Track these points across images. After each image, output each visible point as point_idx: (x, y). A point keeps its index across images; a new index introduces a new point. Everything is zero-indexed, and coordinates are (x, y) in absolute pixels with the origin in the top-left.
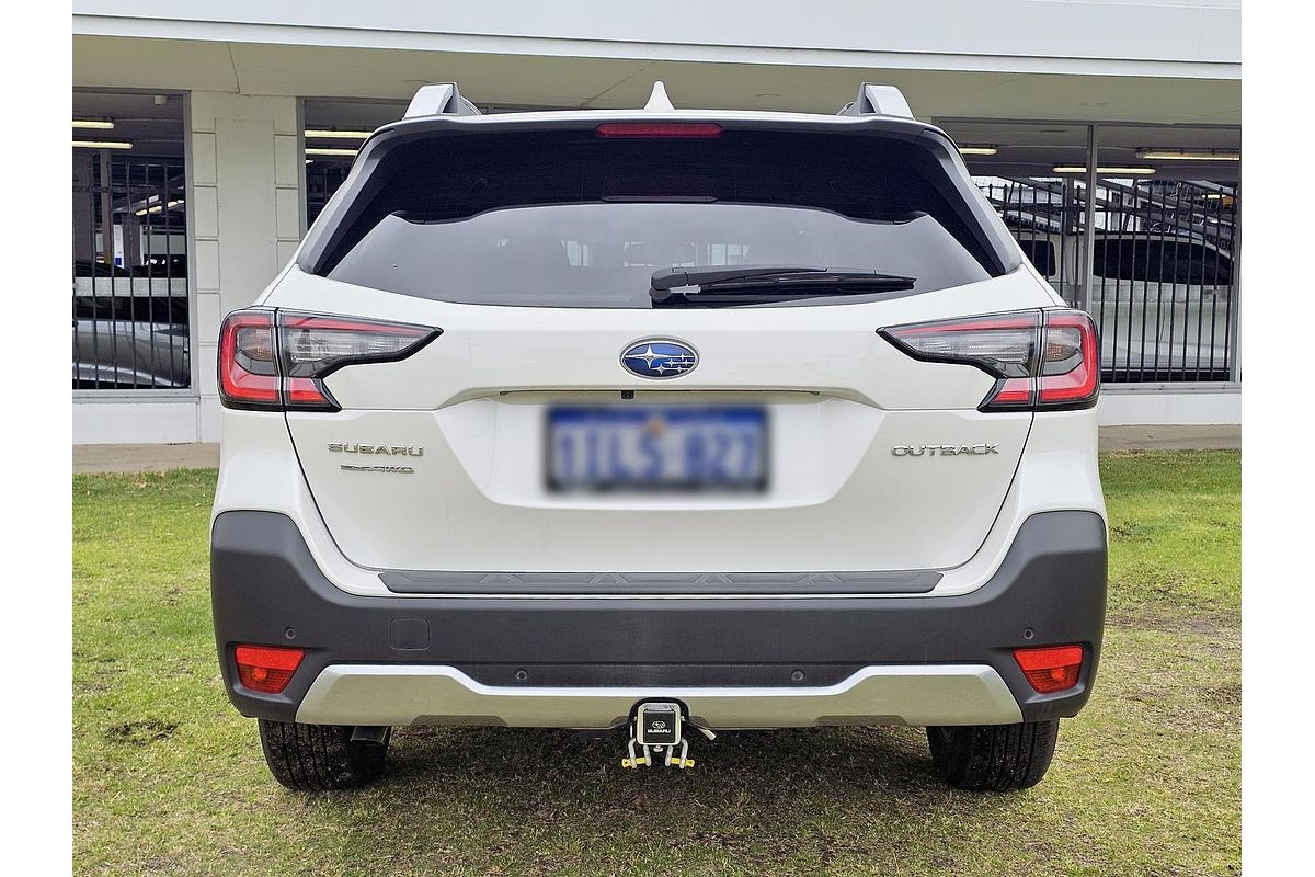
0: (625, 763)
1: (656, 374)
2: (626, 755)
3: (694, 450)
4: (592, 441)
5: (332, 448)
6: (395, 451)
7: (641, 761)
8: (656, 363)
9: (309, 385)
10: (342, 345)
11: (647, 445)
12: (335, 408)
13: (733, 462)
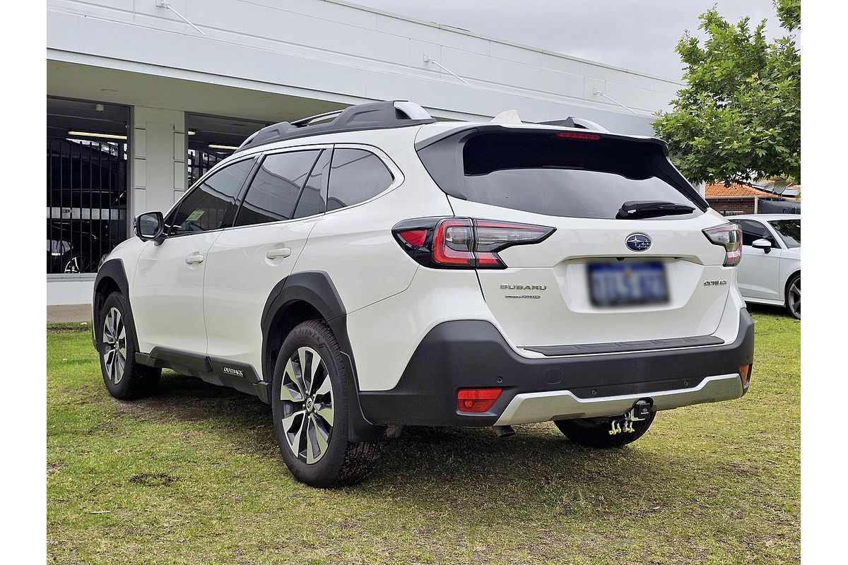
0: (611, 433)
1: (637, 249)
2: (611, 429)
3: (642, 283)
4: (607, 280)
5: (502, 287)
6: (534, 287)
7: (617, 431)
8: (638, 244)
9: (490, 256)
10: (503, 236)
11: (626, 281)
12: (504, 267)
13: (656, 288)
